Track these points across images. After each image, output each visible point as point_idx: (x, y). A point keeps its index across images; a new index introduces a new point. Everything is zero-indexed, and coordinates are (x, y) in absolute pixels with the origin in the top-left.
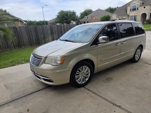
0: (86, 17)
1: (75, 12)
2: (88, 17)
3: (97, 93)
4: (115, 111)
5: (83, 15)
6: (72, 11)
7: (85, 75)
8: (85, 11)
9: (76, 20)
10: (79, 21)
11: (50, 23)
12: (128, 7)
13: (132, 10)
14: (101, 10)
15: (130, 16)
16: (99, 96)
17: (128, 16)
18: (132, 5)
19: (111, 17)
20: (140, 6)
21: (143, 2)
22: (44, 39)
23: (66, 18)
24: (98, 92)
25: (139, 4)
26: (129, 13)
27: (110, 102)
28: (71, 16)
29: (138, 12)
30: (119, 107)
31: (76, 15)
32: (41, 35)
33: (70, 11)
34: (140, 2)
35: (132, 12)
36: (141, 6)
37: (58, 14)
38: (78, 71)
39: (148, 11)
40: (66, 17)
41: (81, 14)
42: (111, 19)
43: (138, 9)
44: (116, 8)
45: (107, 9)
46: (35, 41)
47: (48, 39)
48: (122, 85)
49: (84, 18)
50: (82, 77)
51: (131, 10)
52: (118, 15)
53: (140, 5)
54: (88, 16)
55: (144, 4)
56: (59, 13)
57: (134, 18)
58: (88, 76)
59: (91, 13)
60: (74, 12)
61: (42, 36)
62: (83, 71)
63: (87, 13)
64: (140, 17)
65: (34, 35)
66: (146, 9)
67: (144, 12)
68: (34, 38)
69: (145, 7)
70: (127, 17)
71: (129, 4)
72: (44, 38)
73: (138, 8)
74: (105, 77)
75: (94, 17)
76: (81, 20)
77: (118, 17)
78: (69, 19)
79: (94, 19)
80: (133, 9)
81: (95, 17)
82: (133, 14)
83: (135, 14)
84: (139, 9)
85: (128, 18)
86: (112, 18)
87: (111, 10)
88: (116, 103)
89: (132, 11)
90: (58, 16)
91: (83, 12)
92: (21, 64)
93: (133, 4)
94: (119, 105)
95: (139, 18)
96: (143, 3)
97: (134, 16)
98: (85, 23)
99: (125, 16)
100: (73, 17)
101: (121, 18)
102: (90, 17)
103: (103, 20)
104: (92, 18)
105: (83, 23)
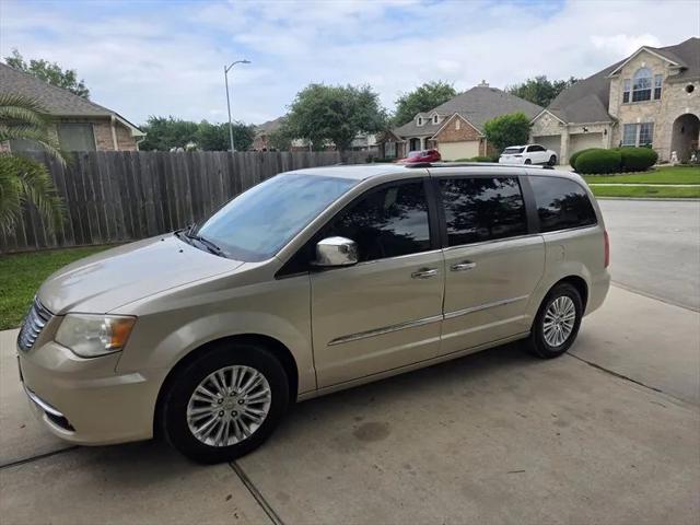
0: (420, 119)
1: (372, 91)
2: (430, 119)
5: (412, 107)
6: (360, 90)
7: (243, 409)
8: (421, 91)
9: (379, 129)
10: (389, 134)
11: (263, 137)
12: (613, 84)
13: (630, 99)
14: (494, 90)
15: (621, 123)
16: (271, 514)
17: (615, 122)
18: (630, 77)
19: (532, 125)
20: (671, 80)
21: (685, 65)
23: (331, 116)
24: (280, 494)
25: (664, 72)
26: (619, 112)
28: (352, 110)
29: (660, 109)
31: (376, 105)
33: (352, 89)
34: (667, 66)
35: (635, 107)
36: (671, 84)
37: (299, 101)
40: (330, 112)
41: (403, 103)
42: (535, 132)
43: (658, 96)
44: (563, 84)
45: (524, 87)
46: (154, 218)
48: (409, 468)
49: (409, 124)
50: (227, 414)
51: (626, 100)
52: (568, 119)
53: (670, 77)
54: (432, 114)
55: (686, 73)
56: (301, 96)
57: (641, 132)
59: (446, 101)
60: (367, 93)
62: (230, 390)
63: (425, 101)
64: (671, 133)
65: (151, 190)
66: (699, 97)
67: (687, 111)
68: (152, 202)
69: (690, 89)
70: (607, 127)
71: (620, 71)
73: (658, 92)
74: (358, 419)
75: (458, 122)
76: (397, 132)
77: (568, 127)
78: (345, 126)
79: (458, 128)
80: (635, 93)
81: (462, 122)
82: (635, 115)
83: (648, 116)
84: (663, 93)
85: (614, 134)
86: (540, 128)
87: (542, 93)
89: (634, 101)
90: (296, 108)
91: (412, 95)
93: (635, 70)
95: (663, 137)
96: (683, 70)
97: (642, 125)
98: (417, 143)
99: (600, 125)
100: (365, 115)
101: (582, 131)
102: (438, 119)
103: (498, 135)
104: (448, 126)
105: (408, 145)
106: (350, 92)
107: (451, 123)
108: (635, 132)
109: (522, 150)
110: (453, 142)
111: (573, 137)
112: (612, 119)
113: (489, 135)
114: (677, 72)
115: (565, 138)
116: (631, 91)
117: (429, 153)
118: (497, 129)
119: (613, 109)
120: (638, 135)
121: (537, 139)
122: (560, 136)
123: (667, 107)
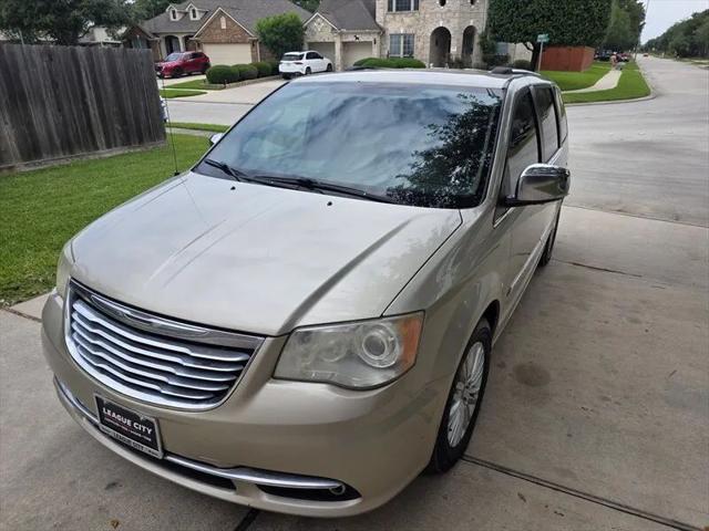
0: (173, 13)
2: (186, 14)
9: (121, 22)
10: (135, 29)
13: (394, 8)
15: (388, 33)
17: (382, 32)
19: (306, 29)
26: (385, 21)
29: (418, 20)
35: (397, 17)
39: (456, 21)
42: (309, 38)
43: (416, 8)
49: (162, 16)
50: (462, 405)
51: (390, 9)
52: (340, 25)
54: (188, 7)
57: (405, 43)
58: (474, 391)
64: (428, 45)
66: (449, 11)
67: (441, 24)
69: (442, 3)
70: (376, 37)
73: (417, 3)
75: (223, 20)
76: (148, 26)
77: (341, 34)
79: (224, 27)
80: (397, 2)
81: (228, 19)
82: (398, 24)
83: (410, 26)
84: (421, 5)
85: (382, 44)
86: (314, 33)
89: (397, 9)
95: (423, 48)
97: (405, 36)
98: (174, 42)
99: (370, 33)
101: (354, 39)
102: (197, 13)
103: (274, 39)
104: (211, 23)
105: (163, 45)
107: (214, 19)
108: (399, 43)
109: (301, 57)
110: (219, 43)
111: (345, 45)
112: (381, 29)
113: (263, 35)
115: (338, 46)
117: (194, 56)
118: (272, 31)
119: (380, 18)
120: (402, 45)
121: (311, 45)
122: (333, 43)
123: (424, 19)
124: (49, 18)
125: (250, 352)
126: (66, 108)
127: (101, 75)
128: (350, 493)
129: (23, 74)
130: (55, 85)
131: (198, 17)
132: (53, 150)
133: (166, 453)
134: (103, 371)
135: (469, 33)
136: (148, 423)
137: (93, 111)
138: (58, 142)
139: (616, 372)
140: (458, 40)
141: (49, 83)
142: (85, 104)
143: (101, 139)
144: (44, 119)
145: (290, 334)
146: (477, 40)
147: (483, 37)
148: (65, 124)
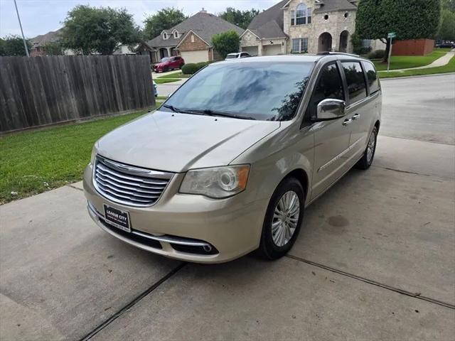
0: (165, 35)
1: (127, 13)
2: (172, 35)
3: (335, 266)
4: (417, 311)
5: (157, 26)
7: (289, 220)
8: (161, 14)
9: (136, 41)
10: (143, 46)
11: (38, 48)
12: (285, 13)
14: (211, 15)
15: (291, 38)
16: (346, 274)
17: (287, 38)
18: (294, 9)
19: (241, 39)
20: (316, 12)
21: (323, 2)
22: (50, 105)
23: (100, 31)
24: (337, 264)
25: (312, 6)
26: (289, 31)
27: (387, 287)
28: (115, 26)
29: (310, 29)
30: (417, 296)
31: (131, 24)
32: (40, 91)
33: (112, 11)
34: (314, 3)
35: (297, 28)
36: (316, 14)
37: (71, 19)
38: (276, 210)
39: (335, 28)
40: (99, 28)
41: (149, 23)
42: (242, 44)
43: (309, 22)
44: (248, 13)
45: (226, 14)
46: (17, 113)
47: (65, 106)
48: (381, 234)
49: (158, 37)
50: (284, 224)
51: (293, 24)
52: (261, 36)
53: (316, 10)
54: (174, 30)
55: (324, 7)
56: (72, 15)
57: (302, 44)
58: (293, 220)
59: (179, 22)
60: (124, 14)
61: (43, 94)
63: (166, 21)
64: (317, 44)
65: (11, 90)
66: (331, 22)
67: (325, 31)
68: (13, 100)
69: (326, 17)
70: (284, 41)
71: (289, 5)
72: (51, 101)
73: (309, 18)
75: (193, 37)
76: (150, 43)
77: (262, 41)
78: (112, 38)
79: (193, 41)
80: (297, 19)
81: (195, 36)
82: (297, 33)
83: (305, 34)
84: (313, 20)
85: (287, 45)
86: (245, 41)
87: (237, 18)
88: (404, 287)
89: (297, 24)
90: (68, 24)
91: (154, 17)
92: (9, 201)
93: (297, 5)
94: (413, 290)
95: (314, 46)
96: (322, 5)
97: (302, 39)
98: (164, 51)
99: (280, 39)
100: (125, 30)
101: (270, 43)
102: (178, 34)
103: (221, 46)
104: (186, 39)
105: (159, 53)
106: (111, 13)
107: (188, 37)
108: (298, 44)
109: (237, 56)
110: (190, 51)
111: (265, 47)
112: (286, 35)
113: (215, 45)
114: (319, 7)
115: (260, 48)
116: (295, 18)
117: (176, 59)
118: (220, 42)
119: (286, 30)
120: (300, 45)
121: (244, 49)
122: (257, 47)
123: (314, 28)
124: (98, 41)
125: (168, 180)
126: (103, 89)
127: (122, 71)
128: (214, 251)
129: (82, 72)
130: (98, 76)
131: (179, 36)
132: (96, 112)
133: (132, 230)
134: (107, 193)
135: (344, 36)
136: (125, 215)
137: (117, 90)
138: (98, 107)
139: (390, 222)
140: (337, 40)
141: (95, 75)
142: (113, 86)
143: (120, 105)
144: (91, 95)
145: (186, 172)
146: (349, 39)
147: (353, 37)
148: (102, 98)
